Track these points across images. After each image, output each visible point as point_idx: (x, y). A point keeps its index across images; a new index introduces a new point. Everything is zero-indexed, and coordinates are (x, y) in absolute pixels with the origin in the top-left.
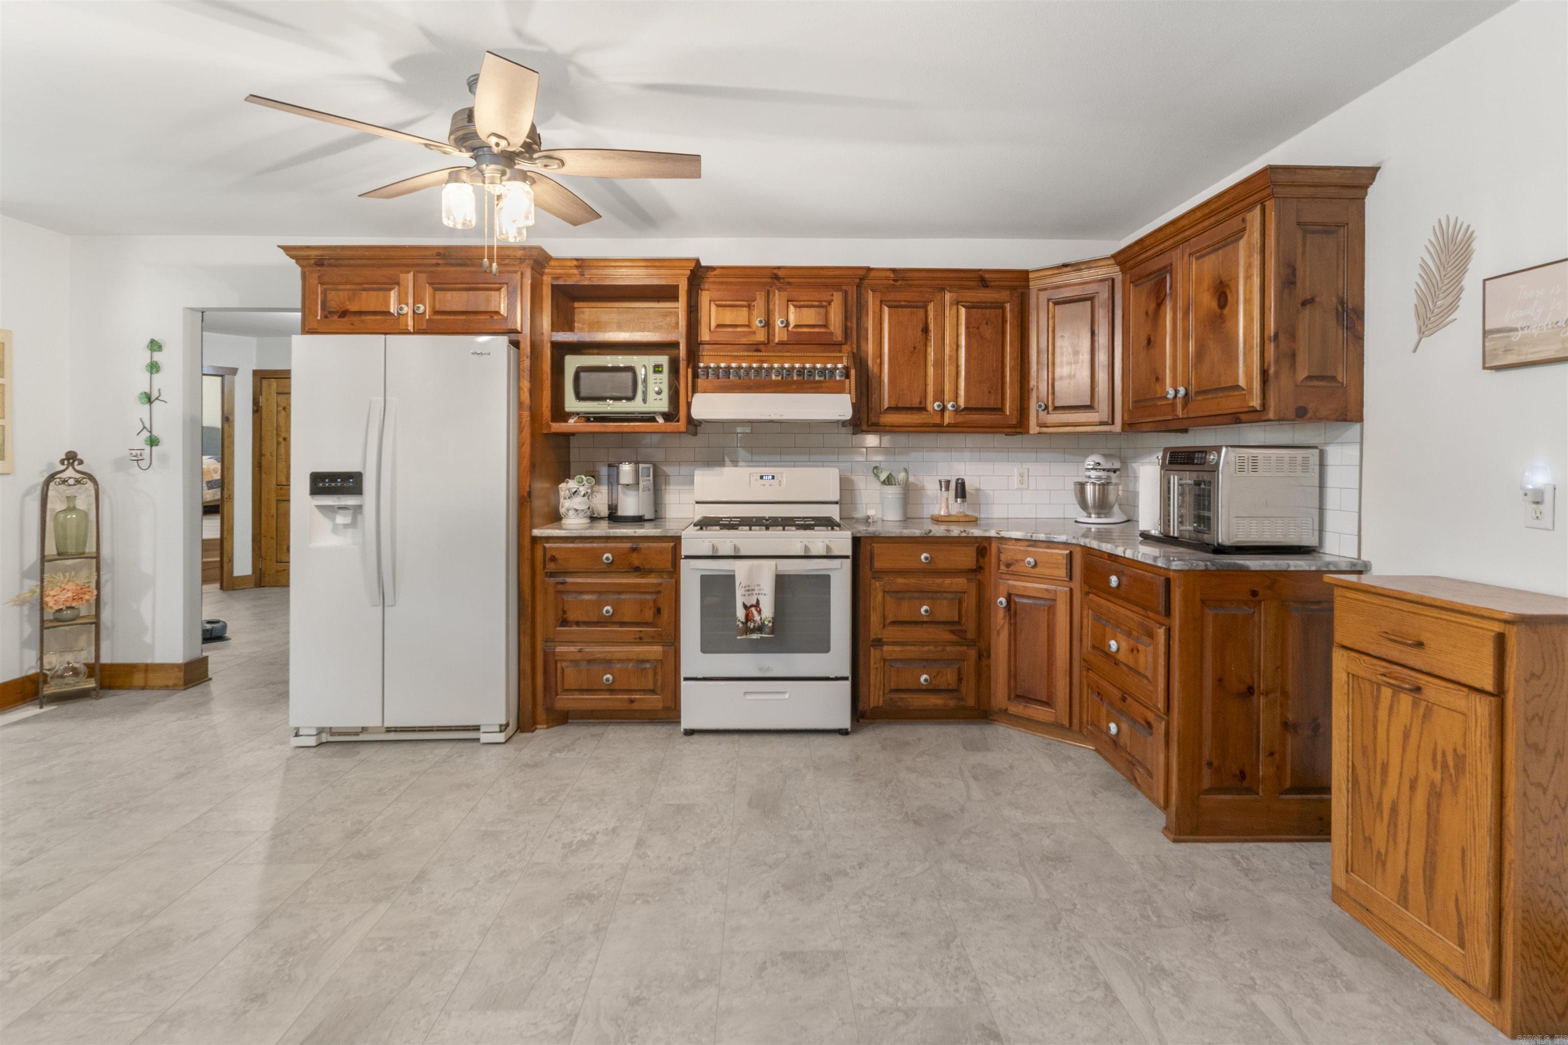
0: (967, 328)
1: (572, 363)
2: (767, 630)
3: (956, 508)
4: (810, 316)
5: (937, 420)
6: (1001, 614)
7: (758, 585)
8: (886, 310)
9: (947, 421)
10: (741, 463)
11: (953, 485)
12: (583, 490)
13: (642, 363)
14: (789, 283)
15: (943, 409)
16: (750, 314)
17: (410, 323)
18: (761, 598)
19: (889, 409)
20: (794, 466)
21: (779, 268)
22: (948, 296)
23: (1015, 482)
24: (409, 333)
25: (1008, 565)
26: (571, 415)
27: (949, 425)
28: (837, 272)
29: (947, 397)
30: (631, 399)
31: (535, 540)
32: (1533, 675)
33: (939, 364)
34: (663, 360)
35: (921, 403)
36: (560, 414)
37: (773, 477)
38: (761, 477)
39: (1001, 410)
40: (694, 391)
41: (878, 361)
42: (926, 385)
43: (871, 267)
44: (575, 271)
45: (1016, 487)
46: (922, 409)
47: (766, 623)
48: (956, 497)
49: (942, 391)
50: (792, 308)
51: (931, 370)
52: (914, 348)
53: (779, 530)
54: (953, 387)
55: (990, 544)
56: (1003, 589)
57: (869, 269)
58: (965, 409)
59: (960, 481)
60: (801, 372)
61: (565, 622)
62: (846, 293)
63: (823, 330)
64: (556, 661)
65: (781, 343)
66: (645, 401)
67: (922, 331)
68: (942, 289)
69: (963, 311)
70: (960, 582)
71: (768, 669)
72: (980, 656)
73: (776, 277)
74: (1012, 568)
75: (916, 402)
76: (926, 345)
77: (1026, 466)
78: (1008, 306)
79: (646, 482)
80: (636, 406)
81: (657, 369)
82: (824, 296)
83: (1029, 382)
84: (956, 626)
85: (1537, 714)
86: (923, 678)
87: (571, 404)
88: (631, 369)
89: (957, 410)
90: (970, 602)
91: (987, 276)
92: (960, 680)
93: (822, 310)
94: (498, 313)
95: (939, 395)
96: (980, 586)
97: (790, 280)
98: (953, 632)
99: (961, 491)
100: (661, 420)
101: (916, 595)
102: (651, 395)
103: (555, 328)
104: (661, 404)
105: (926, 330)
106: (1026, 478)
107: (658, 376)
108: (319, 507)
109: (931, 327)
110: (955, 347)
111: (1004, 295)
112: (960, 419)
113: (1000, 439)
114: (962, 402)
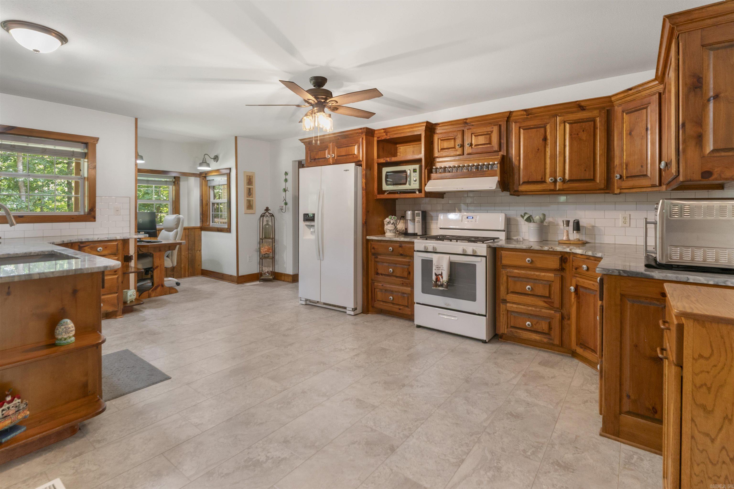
0: (570, 135)
1: (385, 170)
2: (444, 286)
3: (574, 236)
4: (482, 140)
5: (552, 187)
6: (573, 295)
7: (442, 266)
8: (522, 131)
9: (558, 188)
10: (463, 211)
11: (571, 224)
12: (392, 222)
13: (409, 168)
14: (473, 125)
15: (555, 181)
16: (455, 142)
17: (331, 161)
18: (443, 271)
19: (524, 183)
20: (487, 212)
21: (466, 119)
22: (558, 118)
23: (620, 222)
24: (331, 165)
25: (576, 269)
26: (385, 191)
27: (559, 190)
28: (496, 116)
29: (558, 174)
30: (405, 184)
31: (368, 241)
32: (701, 356)
33: (554, 157)
34: (417, 167)
35: (542, 178)
36: (381, 191)
37: (473, 218)
38: (467, 218)
39: (594, 180)
40: (429, 178)
41: (518, 158)
42: (545, 169)
43: (512, 110)
44: (384, 134)
45: (620, 225)
46: (543, 182)
47: (444, 283)
48: (574, 230)
49: (555, 172)
50: (473, 136)
51: (548, 161)
52: (538, 150)
53: (455, 242)
54: (562, 169)
55: (570, 256)
56: (574, 282)
57: (511, 112)
58: (570, 181)
59: (576, 221)
60: (477, 167)
61: (377, 274)
62: (500, 126)
63: (489, 146)
64: (375, 289)
65: (468, 154)
66: (410, 184)
67: (543, 140)
68: (556, 116)
69: (567, 126)
70: (550, 276)
71: (448, 305)
72: (562, 318)
73: (467, 123)
74: (578, 270)
75: (539, 179)
76: (545, 148)
77: (628, 213)
78: (598, 119)
79: (418, 219)
80: (407, 187)
81: (415, 171)
82: (489, 129)
83: (614, 162)
84: (547, 299)
86: (528, 323)
87: (385, 187)
88: (405, 171)
89: (564, 181)
90: (556, 287)
91: (583, 104)
92: (550, 328)
93: (488, 136)
94: (355, 154)
95: (554, 174)
96: (562, 279)
97: (473, 124)
98: (545, 302)
99: (577, 227)
100: (417, 193)
101: (525, 279)
102: (412, 182)
103: (378, 157)
104: (415, 185)
105: (545, 139)
106: (628, 220)
107: (415, 173)
108: (306, 225)
109: (549, 137)
110: (563, 146)
111: (596, 113)
112: (566, 186)
113: (601, 197)
114: (567, 177)
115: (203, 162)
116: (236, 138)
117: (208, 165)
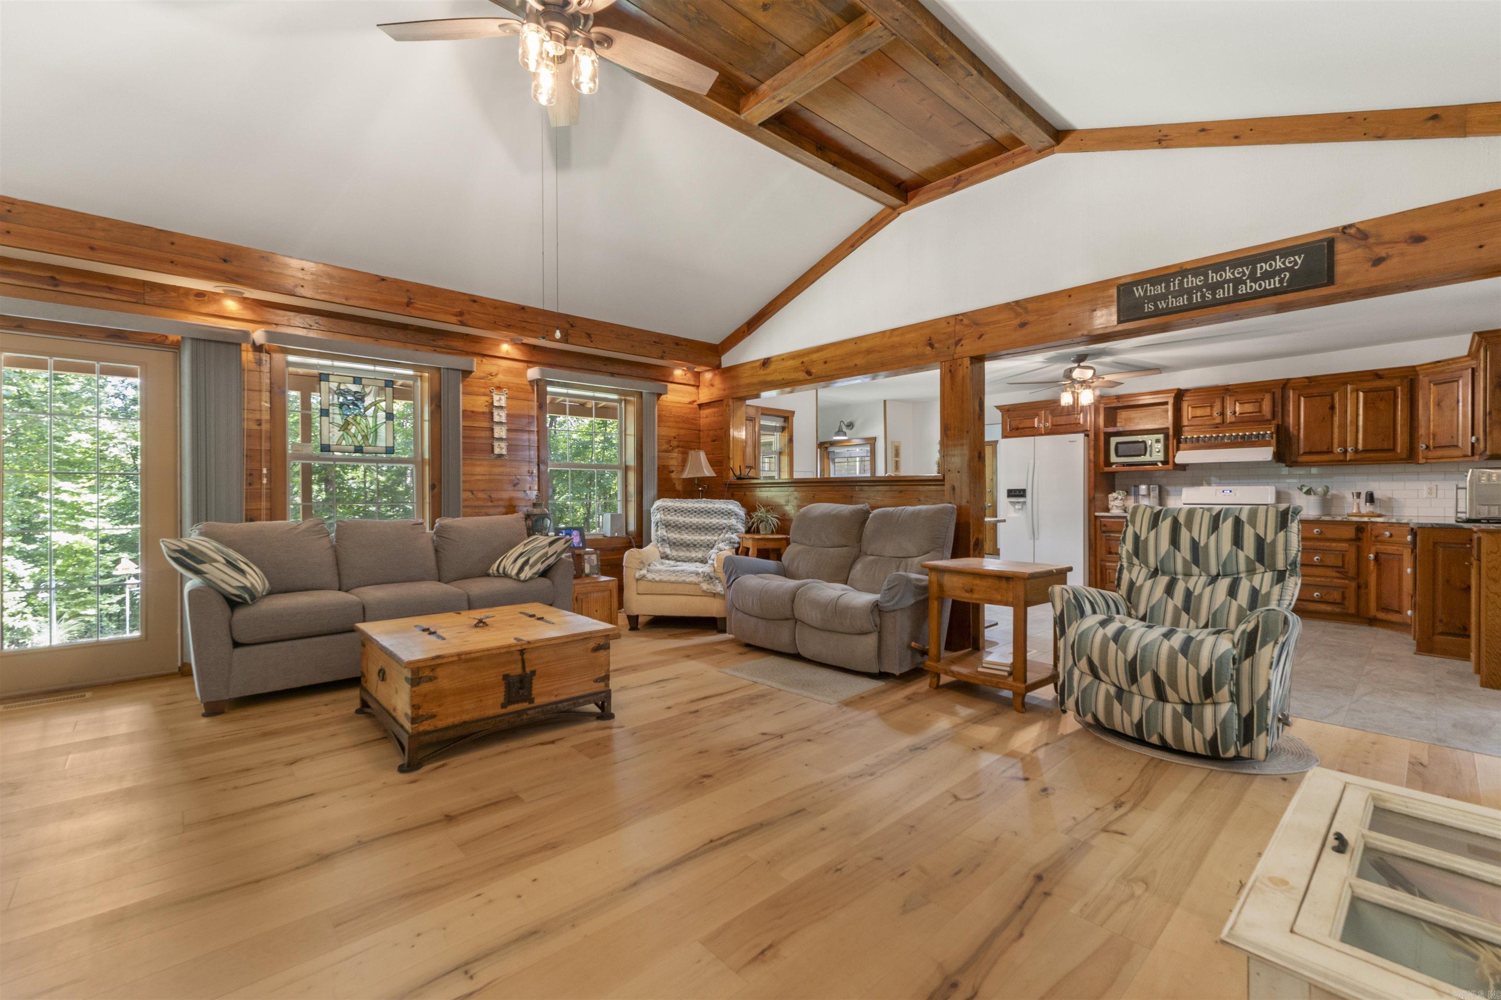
0: (1364, 403)
1: (1114, 441)
3: (1369, 507)
4: (1249, 408)
5: (1341, 458)
6: (1372, 563)
8: (1302, 399)
9: (1348, 458)
10: (1213, 485)
11: (1363, 496)
12: (1120, 498)
13: (1149, 439)
15: (1346, 451)
16: (1212, 410)
17: (1043, 430)
19: (1305, 453)
21: (1229, 385)
22: (1349, 387)
23: (1425, 493)
24: (1041, 435)
25: (1376, 537)
26: (1113, 463)
27: (1350, 460)
28: (1268, 383)
29: (1348, 444)
30: (1143, 455)
31: (1097, 518)
32: (1492, 552)
33: (1343, 426)
34: (1161, 437)
35: (1328, 449)
36: (1108, 463)
37: (1230, 491)
38: (1223, 492)
39: (1394, 449)
40: (1178, 449)
41: (1297, 427)
42: (1332, 439)
43: (1289, 378)
44: (1115, 401)
45: (1425, 496)
46: (1330, 451)
48: (1366, 502)
49: (1346, 441)
50: (1237, 404)
51: (1336, 430)
52: (1324, 418)
54: (1354, 437)
55: (1366, 526)
56: (1373, 549)
57: (1287, 380)
58: (1363, 451)
59: (1370, 493)
60: (1243, 437)
62: (1274, 393)
63: (1258, 414)
64: (1107, 569)
65: (1231, 423)
66: (1151, 455)
67: (1330, 408)
68: (1345, 384)
69: (1361, 394)
70: (1343, 546)
72: (1359, 587)
73: (1228, 389)
74: (1379, 538)
75: (1325, 448)
76: (1332, 417)
77: (1434, 484)
78: (1398, 388)
79: (1154, 494)
80: (1146, 458)
81: (1158, 441)
82: (1259, 396)
83: (1418, 432)
84: (1340, 568)
85: (1495, 567)
86: (1316, 594)
87: (1114, 458)
88: (1144, 442)
89: (1356, 451)
91: (1380, 373)
92: (1344, 598)
93: (1258, 404)
94: (1079, 423)
95: (1343, 443)
96: (1358, 548)
97: (1237, 391)
98: (1338, 572)
99: (1371, 498)
100: (1160, 465)
101: (1312, 551)
102: (1154, 453)
103: (1106, 426)
104: (1159, 456)
105: (1332, 408)
106: (1434, 491)
107: (1158, 444)
108: (1011, 503)
109: (1337, 406)
110: (1355, 416)
111: (1395, 382)
112: (1359, 456)
113: (1399, 468)
114: (1360, 447)
115: (839, 431)
116: (885, 401)
117: (845, 434)
